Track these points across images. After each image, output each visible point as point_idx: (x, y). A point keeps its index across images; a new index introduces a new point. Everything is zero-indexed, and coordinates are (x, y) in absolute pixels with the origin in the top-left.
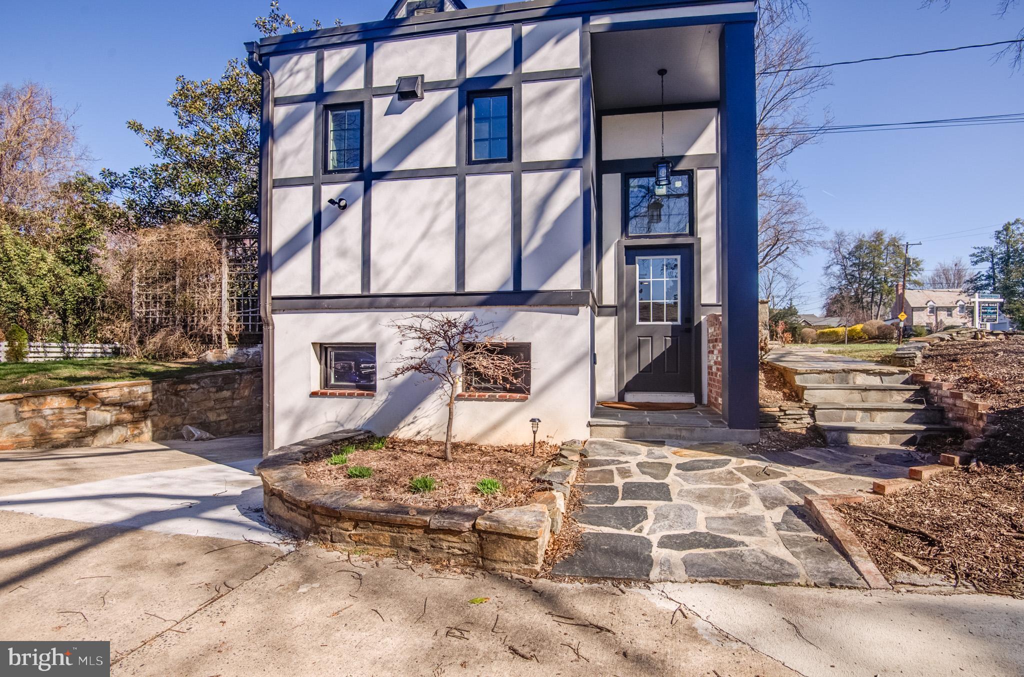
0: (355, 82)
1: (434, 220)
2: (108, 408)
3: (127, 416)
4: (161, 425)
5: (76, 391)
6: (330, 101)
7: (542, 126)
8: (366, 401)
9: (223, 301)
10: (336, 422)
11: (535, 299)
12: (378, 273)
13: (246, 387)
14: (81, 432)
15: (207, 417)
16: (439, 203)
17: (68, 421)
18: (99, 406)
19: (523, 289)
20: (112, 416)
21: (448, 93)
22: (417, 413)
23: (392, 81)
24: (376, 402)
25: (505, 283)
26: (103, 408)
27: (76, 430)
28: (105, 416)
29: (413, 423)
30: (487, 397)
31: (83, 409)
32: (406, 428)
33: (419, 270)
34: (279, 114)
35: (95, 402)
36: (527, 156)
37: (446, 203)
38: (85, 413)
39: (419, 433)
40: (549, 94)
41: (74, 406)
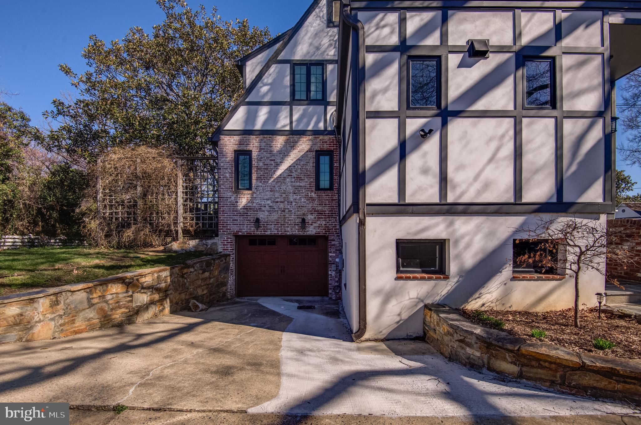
0: (433, 40)
1: (498, 149)
2: (145, 291)
3: (156, 297)
4: (174, 301)
5: (126, 278)
6: (414, 53)
7: (578, 86)
8: (443, 283)
9: (179, 205)
10: (417, 298)
11: (573, 209)
12: (454, 187)
13: (216, 269)
14: (129, 311)
15: (198, 292)
16: (503, 136)
17: (121, 303)
18: (140, 290)
19: (564, 201)
20: (147, 297)
21: (508, 55)
22: (483, 291)
23: (462, 42)
24: (450, 283)
25: (551, 197)
26: (142, 291)
27: (127, 310)
28: (143, 298)
29: (479, 297)
30: (536, 278)
31: (130, 293)
32: (474, 302)
33: (486, 186)
34: (370, 59)
35: (138, 287)
36: (567, 106)
37: (507, 138)
38: (131, 296)
39: (483, 305)
40: (581, 64)
41: (125, 291)
